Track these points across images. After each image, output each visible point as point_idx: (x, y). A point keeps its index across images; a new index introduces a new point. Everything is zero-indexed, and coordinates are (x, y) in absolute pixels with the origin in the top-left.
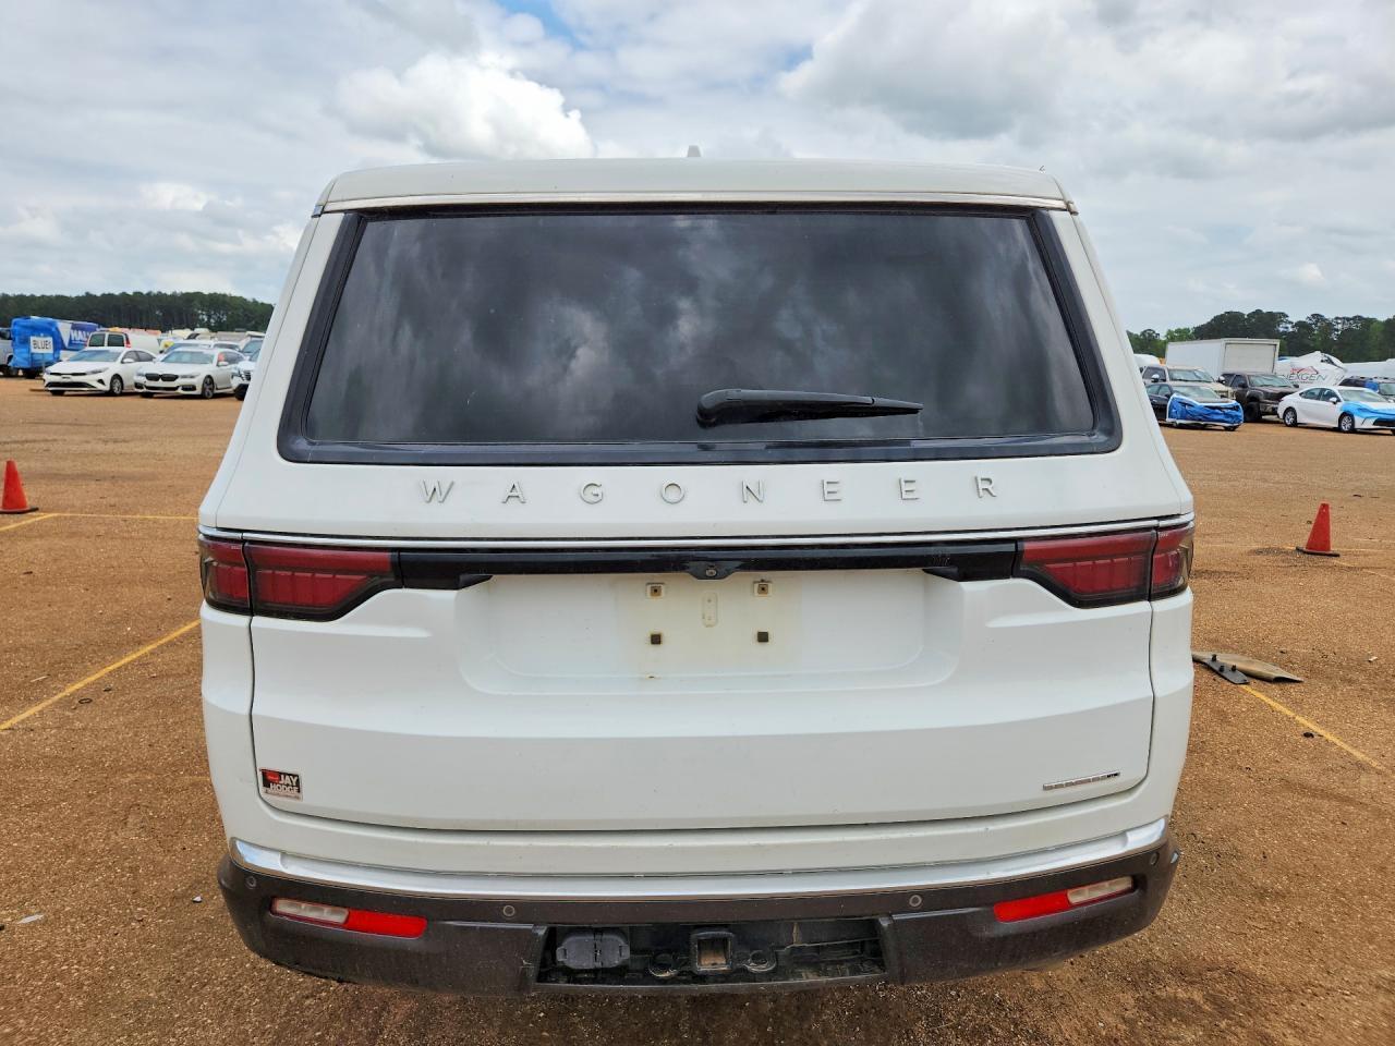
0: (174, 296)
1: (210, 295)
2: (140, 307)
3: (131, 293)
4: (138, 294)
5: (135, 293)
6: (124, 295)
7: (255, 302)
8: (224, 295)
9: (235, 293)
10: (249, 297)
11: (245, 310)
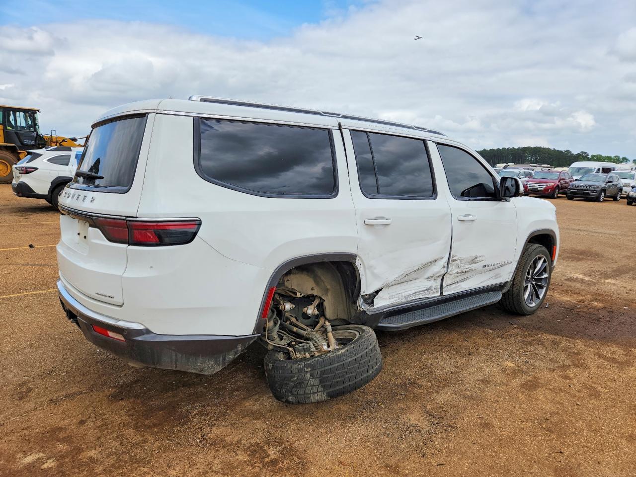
0: (518, 149)
1: (534, 148)
2: (503, 155)
3: (501, 149)
4: (504, 149)
5: (503, 149)
6: (498, 149)
7: (554, 150)
8: (540, 148)
9: (546, 146)
10: (552, 148)
11: (549, 154)
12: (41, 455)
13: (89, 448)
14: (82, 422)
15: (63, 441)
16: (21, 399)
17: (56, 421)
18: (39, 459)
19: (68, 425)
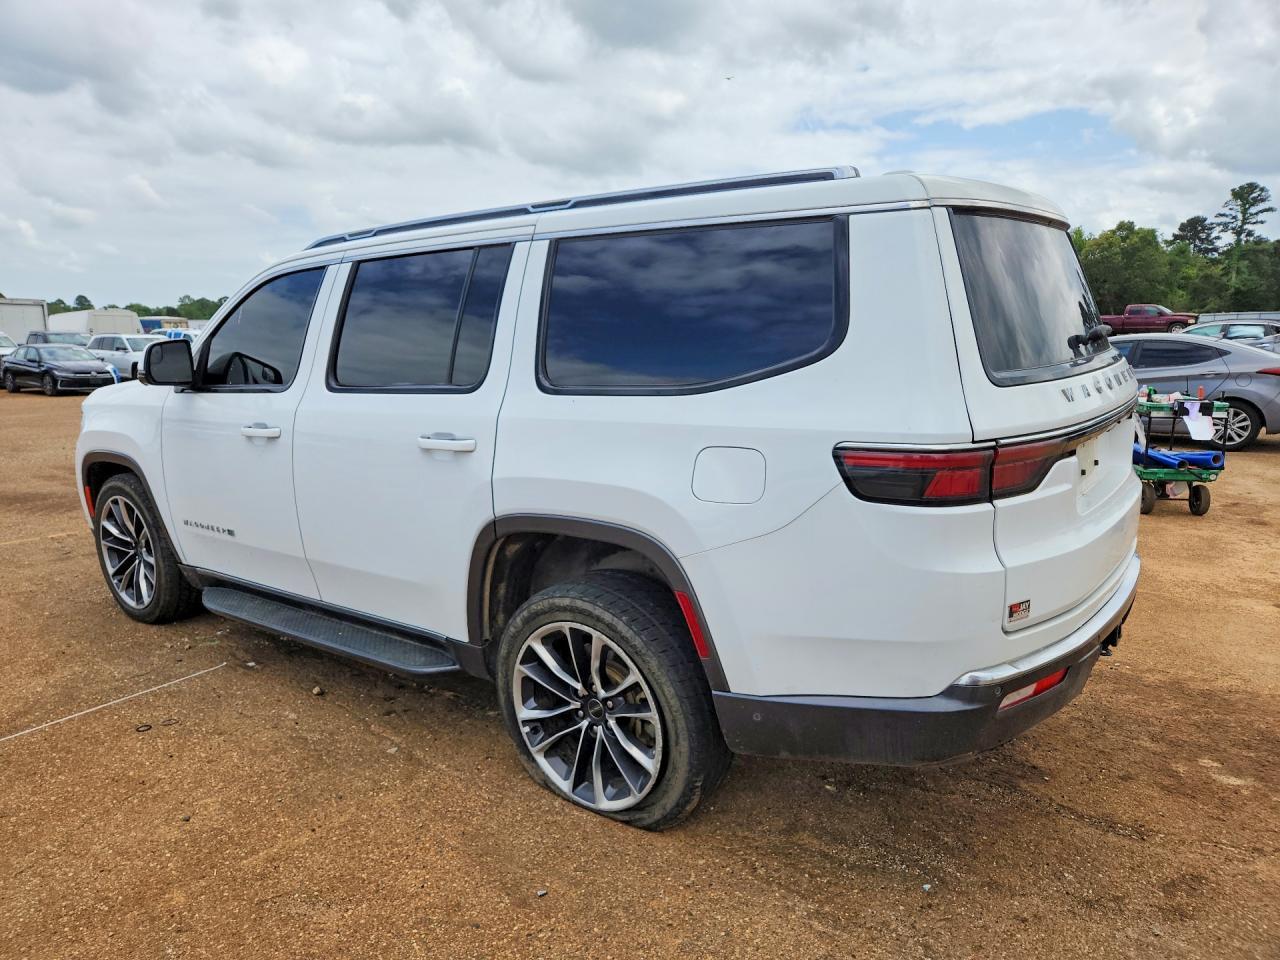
12: (1214, 776)
13: (1146, 749)
14: (1125, 778)
15: (1174, 775)
16: (1198, 878)
17: (1162, 803)
18: (1220, 774)
19: (1150, 785)
